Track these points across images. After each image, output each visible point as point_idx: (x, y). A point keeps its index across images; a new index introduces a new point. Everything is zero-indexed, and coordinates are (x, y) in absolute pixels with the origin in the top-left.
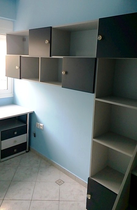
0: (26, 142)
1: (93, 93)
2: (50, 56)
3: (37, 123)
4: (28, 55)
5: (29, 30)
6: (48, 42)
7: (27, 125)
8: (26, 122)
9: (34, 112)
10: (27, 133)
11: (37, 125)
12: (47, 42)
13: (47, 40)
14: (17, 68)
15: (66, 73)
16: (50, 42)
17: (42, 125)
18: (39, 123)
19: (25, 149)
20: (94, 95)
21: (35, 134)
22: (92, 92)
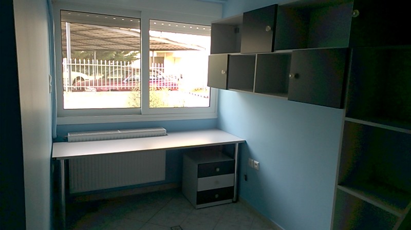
0: (233, 187)
2: (273, 51)
3: (250, 159)
4: (240, 52)
6: (270, 28)
7: (235, 160)
8: (233, 157)
9: (245, 141)
10: (234, 173)
11: (250, 163)
12: (268, 28)
14: (223, 72)
15: (297, 76)
16: (274, 29)
17: (257, 163)
18: (252, 160)
19: (232, 197)
21: (246, 176)
22: (340, 107)
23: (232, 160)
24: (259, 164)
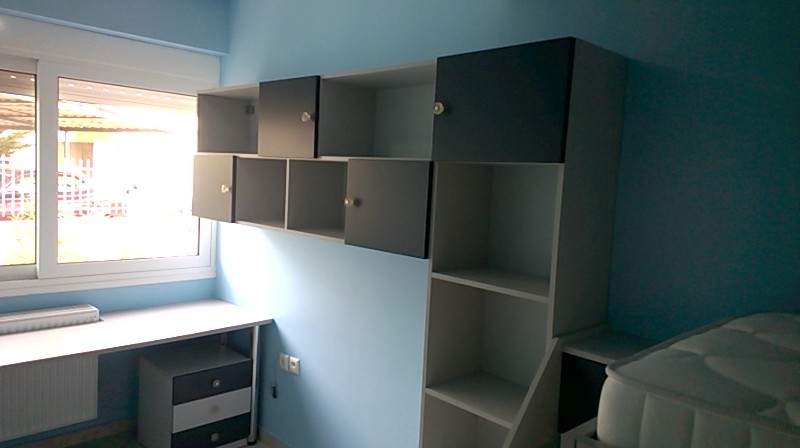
0: (250, 413)
1: (426, 256)
2: (316, 156)
3: (281, 354)
4: (256, 153)
5: (261, 84)
6: (309, 117)
7: (252, 361)
8: (249, 354)
9: (273, 321)
10: (251, 385)
11: (283, 361)
12: (306, 116)
13: (306, 114)
14: (225, 189)
15: (357, 203)
16: (316, 118)
17: (295, 360)
18: (287, 356)
19: (246, 434)
20: (427, 264)
21: (274, 388)
22: (423, 256)
23: (246, 360)
24: (299, 362)
